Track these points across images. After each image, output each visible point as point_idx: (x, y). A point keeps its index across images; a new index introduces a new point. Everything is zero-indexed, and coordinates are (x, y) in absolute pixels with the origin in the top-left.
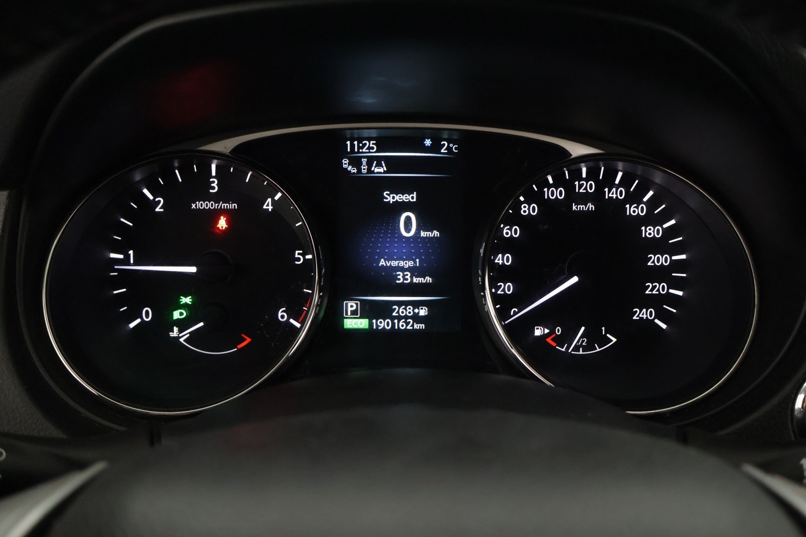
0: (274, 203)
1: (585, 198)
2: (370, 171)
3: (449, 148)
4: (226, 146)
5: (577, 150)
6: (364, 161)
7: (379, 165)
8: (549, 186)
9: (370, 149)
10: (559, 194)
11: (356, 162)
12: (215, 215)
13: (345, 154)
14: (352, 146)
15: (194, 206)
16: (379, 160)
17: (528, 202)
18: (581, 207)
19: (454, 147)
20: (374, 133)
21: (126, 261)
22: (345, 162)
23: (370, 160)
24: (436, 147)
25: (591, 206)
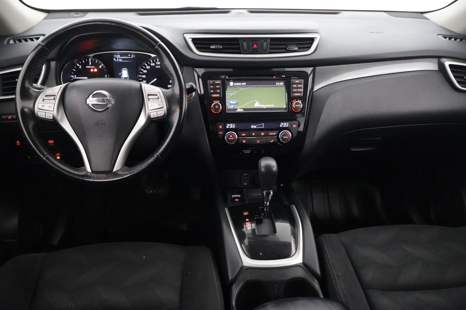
0: (101, 66)
1: (158, 65)
2: (119, 61)
3: (133, 56)
4: (92, 55)
5: (153, 56)
6: (118, 59)
7: (120, 59)
8: (152, 63)
9: (119, 56)
10: (153, 64)
11: (116, 59)
12: (90, 69)
13: (114, 58)
14: (115, 56)
15: (86, 67)
16: (120, 58)
17: (148, 66)
18: (158, 67)
19: (134, 56)
20: (119, 53)
21: (74, 77)
22: (114, 59)
23: (119, 58)
24: (131, 56)
25: (159, 67)
